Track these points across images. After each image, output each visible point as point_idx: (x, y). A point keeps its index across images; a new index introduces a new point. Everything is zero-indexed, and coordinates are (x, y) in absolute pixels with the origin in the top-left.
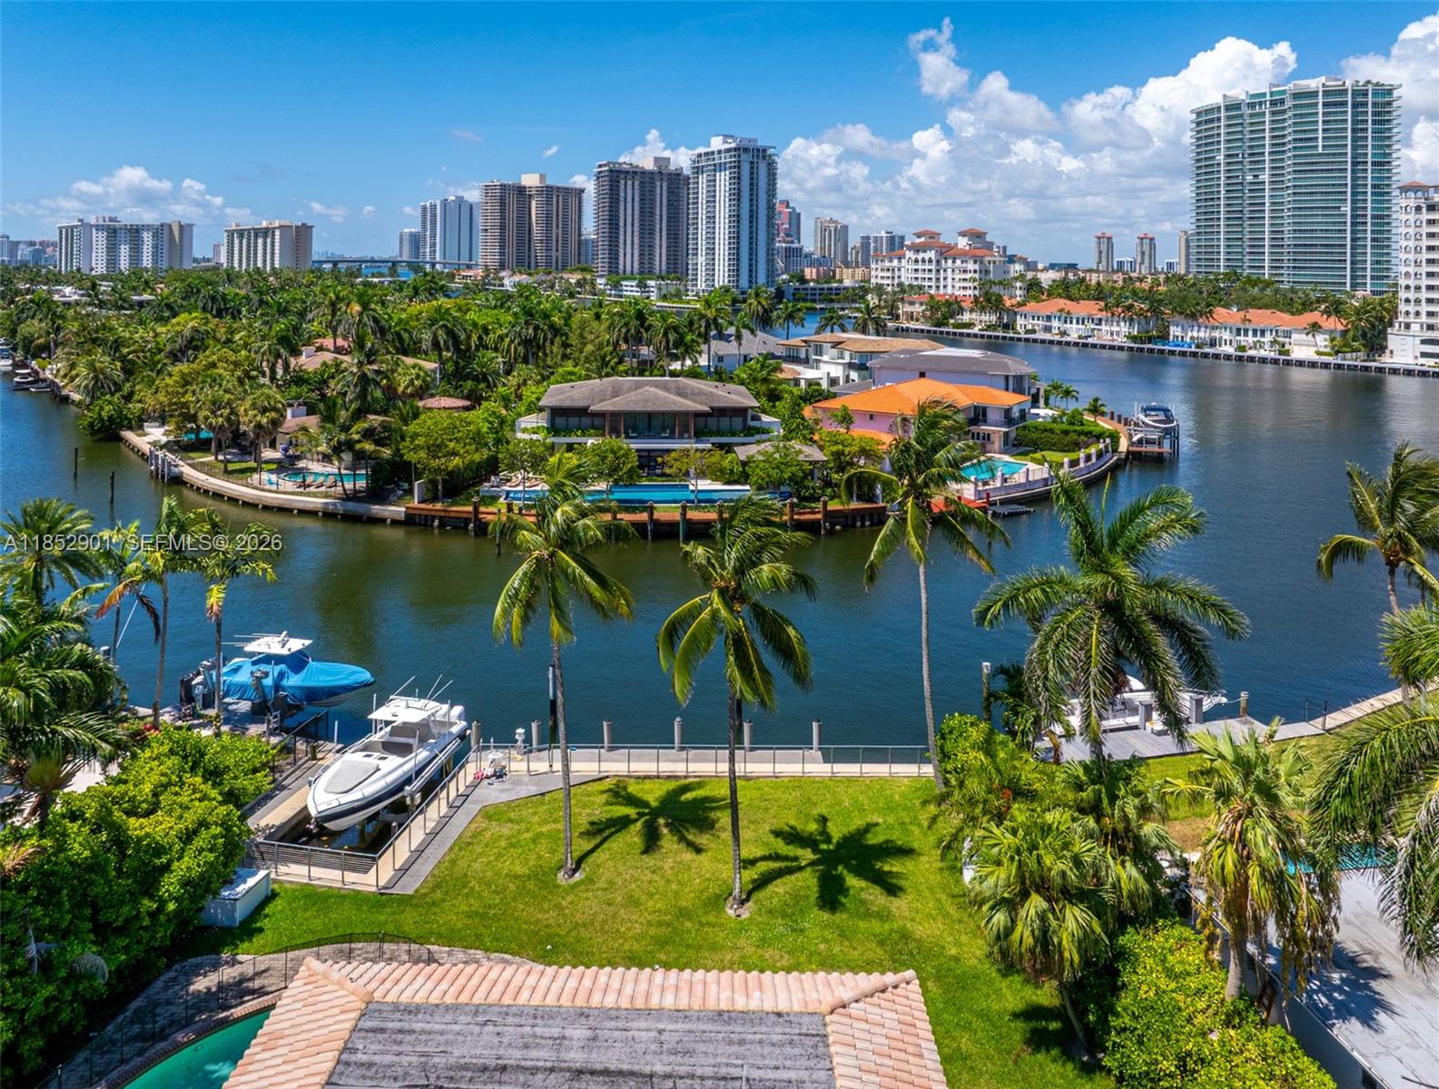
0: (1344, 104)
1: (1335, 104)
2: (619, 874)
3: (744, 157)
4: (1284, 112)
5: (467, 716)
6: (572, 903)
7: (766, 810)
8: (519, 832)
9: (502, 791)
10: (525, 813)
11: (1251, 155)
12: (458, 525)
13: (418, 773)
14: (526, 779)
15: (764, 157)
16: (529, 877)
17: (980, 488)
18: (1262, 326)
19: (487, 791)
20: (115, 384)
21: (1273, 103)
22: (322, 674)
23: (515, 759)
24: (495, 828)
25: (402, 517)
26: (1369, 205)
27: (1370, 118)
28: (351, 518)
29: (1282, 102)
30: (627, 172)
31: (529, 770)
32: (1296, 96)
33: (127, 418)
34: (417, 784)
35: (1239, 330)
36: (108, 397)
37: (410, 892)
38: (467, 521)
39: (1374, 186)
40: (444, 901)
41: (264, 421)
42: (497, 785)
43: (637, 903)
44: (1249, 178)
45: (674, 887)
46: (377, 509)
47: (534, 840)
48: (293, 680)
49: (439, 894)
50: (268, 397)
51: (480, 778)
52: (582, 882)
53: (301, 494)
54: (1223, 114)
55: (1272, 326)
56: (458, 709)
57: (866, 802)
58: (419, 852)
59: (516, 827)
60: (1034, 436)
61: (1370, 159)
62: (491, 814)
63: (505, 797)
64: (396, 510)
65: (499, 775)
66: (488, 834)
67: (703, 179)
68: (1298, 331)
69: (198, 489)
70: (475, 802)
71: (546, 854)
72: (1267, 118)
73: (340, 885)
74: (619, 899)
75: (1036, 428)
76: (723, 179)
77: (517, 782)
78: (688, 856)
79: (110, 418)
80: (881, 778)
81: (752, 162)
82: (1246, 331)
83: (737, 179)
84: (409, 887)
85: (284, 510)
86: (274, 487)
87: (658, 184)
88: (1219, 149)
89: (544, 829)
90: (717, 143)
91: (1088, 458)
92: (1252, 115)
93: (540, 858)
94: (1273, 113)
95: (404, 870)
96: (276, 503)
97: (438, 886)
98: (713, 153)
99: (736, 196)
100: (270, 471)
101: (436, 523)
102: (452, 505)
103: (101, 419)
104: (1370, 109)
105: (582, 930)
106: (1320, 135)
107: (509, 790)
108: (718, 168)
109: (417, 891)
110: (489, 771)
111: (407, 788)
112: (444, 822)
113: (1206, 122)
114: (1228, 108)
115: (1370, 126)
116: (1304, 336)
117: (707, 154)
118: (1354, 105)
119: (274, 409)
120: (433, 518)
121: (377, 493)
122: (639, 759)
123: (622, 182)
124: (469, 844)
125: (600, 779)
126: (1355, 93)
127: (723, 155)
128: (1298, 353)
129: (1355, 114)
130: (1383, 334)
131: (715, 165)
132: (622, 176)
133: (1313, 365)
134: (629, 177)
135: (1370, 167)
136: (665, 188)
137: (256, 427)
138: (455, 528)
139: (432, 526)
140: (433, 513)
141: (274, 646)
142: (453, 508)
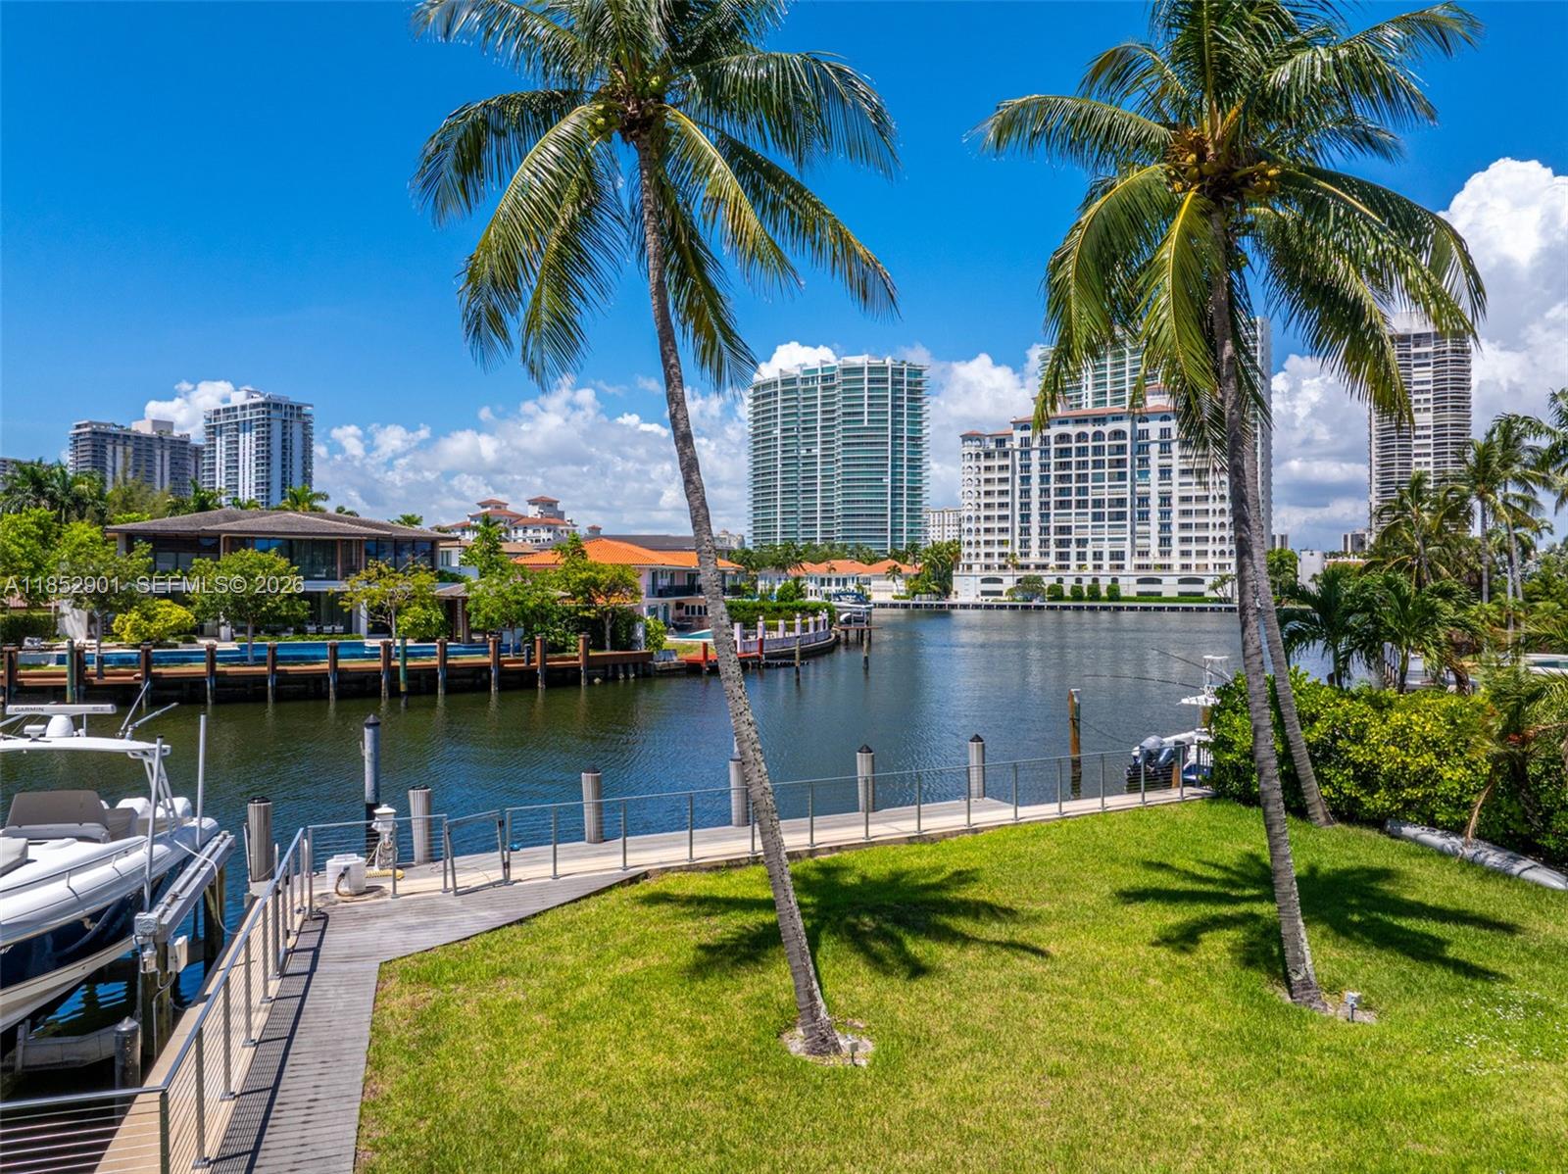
0: (885, 381)
1: (878, 381)
3: (274, 413)
4: (833, 388)
8: (557, 990)
10: (524, 957)
11: (805, 429)
15: (299, 416)
18: (844, 575)
21: (825, 379)
24: (475, 996)
26: (905, 477)
27: (905, 395)
29: (832, 378)
30: (117, 436)
32: (846, 371)
35: (823, 580)
39: (909, 460)
44: (803, 452)
54: (779, 389)
55: (853, 574)
59: (536, 984)
60: (745, 615)
66: (467, 1012)
67: (221, 442)
68: (879, 577)
72: (819, 393)
74: (1059, 1058)
75: (744, 608)
76: (248, 442)
81: (284, 421)
82: (830, 580)
83: (265, 439)
87: (158, 452)
88: (775, 424)
91: (816, 625)
92: (805, 391)
94: (824, 389)
95: (247, 1156)
98: (235, 409)
99: (264, 459)
104: (905, 387)
106: (866, 409)
108: (245, 427)
111: (138, 918)
112: (292, 1008)
113: (764, 396)
114: (784, 382)
115: (905, 403)
116: (883, 583)
117: (226, 410)
118: (894, 383)
123: (110, 448)
125: (634, 880)
126: (894, 371)
127: (248, 412)
128: (877, 598)
129: (894, 391)
130: (948, 577)
131: (237, 423)
132: (109, 440)
133: (894, 606)
134: (119, 442)
135: (905, 441)
136: (167, 458)
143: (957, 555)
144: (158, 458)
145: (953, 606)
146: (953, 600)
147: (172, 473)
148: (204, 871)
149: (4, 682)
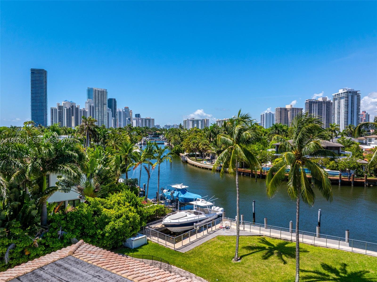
2: (254, 264)
3: (349, 94)
5: (224, 211)
6: (232, 269)
7: (320, 257)
8: (225, 244)
9: (227, 232)
10: (230, 240)
12: (248, 175)
13: (200, 221)
15: (356, 94)
16: (222, 257)
19: (221, 231)
20: (179, 143)
22: (189, 195)
23: (234, 225)
24: (219, 242)
30: (314, 102)
33: (181, 150)
34: (199, 224)
36: (177, 145)
37: (184, 252)
38: (250, 174)
40: (192, 257)
41: (204, 147)
43: (256, 275)
45: (272, 273)
47: (229, 248)
48: (182, 196)
49: (192, 255)
50: (205, 142)
51: (221, 228)
52: (239, 263)
56: (221, 209)
58: (193, 242)
62: (219, 237)
63: (226, 234)
65: (227, 228)
66: (215, 243)
67: (336, 102)
69: (190, 164)
70: (216, 234)
71: (231, 252)
73: (165, 245)
74: (250, 272)
76: (343, 102)
77: (232, 231)
78: (282, 264)
81: (352, 96)
83: (347, 101)
84: (183, 251)
85: (207, 169)
86: (205, 164)
87: (323, 105)
90: (341, 91)
93: (228, 253)
95: (185, 246)
96: (204, 167)
97: (192, 253)
99: (347, 106)
100: (206, 161)
101: (242, 174)
105: (232, 278)
107: (228, 233)
108: (342, 98)
109: (186, 252)
110: (224, 226)
111: (195, 224)
112: (204, 237)
117: (338, 94)
119: (207, 145)
122: (276, 232)
123: (313, 105)
124: (208, 244)
125: (260, 236)
127: (343, 94)
131: (340, 97)
132: (313, 103)
134: (315, 103)
136: (325, 106)
137: (202, 149)
138: (247, 175)
139: (241, 174)
140: (241, 171)
141: (179, 186)
142: (247, 170)
144: (323, 106)
147: (326, 109)
148: (208, 220)
149: (250, 172)
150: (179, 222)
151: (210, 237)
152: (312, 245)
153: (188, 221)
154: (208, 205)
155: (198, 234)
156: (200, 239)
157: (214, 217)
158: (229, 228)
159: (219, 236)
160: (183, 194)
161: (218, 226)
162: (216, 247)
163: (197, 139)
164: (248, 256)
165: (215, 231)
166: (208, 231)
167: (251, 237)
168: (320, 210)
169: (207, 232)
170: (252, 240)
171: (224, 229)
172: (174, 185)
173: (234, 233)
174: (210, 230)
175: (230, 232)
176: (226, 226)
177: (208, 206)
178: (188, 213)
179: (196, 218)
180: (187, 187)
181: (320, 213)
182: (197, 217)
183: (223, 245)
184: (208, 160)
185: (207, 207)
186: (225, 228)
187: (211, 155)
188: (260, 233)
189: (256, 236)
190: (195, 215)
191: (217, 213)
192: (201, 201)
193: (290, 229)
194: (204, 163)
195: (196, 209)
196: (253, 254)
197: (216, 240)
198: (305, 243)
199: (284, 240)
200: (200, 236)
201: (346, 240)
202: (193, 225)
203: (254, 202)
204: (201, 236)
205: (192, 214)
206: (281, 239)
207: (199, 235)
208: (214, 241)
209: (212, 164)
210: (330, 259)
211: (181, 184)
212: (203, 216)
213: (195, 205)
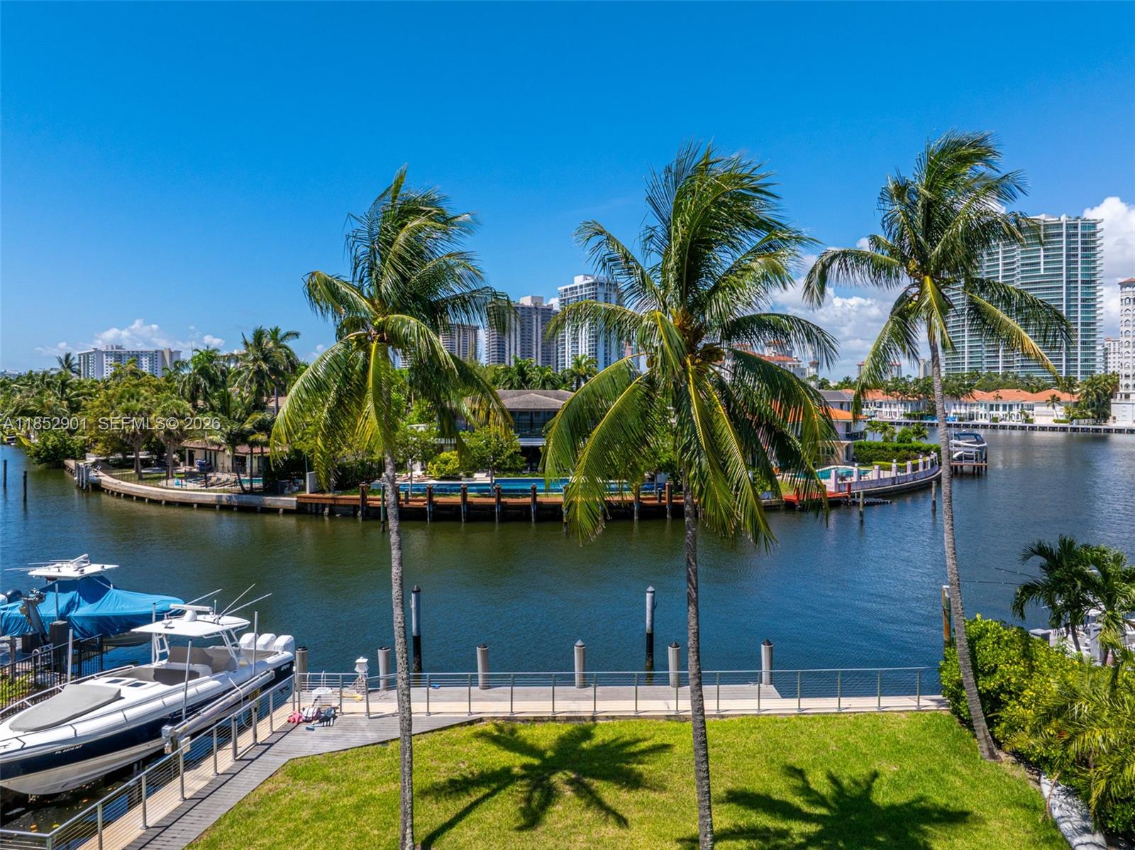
0: (1060, 235)
1: (1053, 236)
3: (600, 289)
8: (336, 796)
9: (326, 738)
10: (351, 768)
12: (349, 512)
13: (193, 709)
14: (363, 724)
17: (840, 482)
18: (1010, 402)
19: (301, 738)
22: (118, 603)
23: (352, 699)
24: (301, 791)
25: (294, 506)
26: (1079, 315)
27: (1080, 246)
28: (245, 509)
31: (368, 713)
33: (70, 449)
34: (188, 724)
35: (992, 407)
38: (356, 508)
39: (1083, 300)
42: (320, 730)
46: (270, 501)
47: (358, 809)
50: (178, 406)
51: (295, 722)
53: (201, 491)
55: (1018, 401)
56: (284, 639)
57: (861, 744)
59: (333, 788)
60: (870, 453)
61: (1080, 279)
62: (297, 770)
63: (327, 747)
64: (289, 501)
65: (325, 718)
66: (285, 800)
68: (1041, 404)
69: (113, 492)
70: (279, 754)
75: (870, 447)
77: (350, 727)
78: (610, 830)
79: (55, 448)
80: (869, 714)
81: (606, 294)
82: (998, 406)
85: (185, 505)
87: (535, 317)
89: (377, 792)
90: (578, 281)
91: (925, 464)
96: (177, 498)
98: (576, 288)
100: (181, 478)
101: (327, 510)
102: (341, 494)
103: (47, 450)
104: (1080, 239)
106: (1042, 260)
107: (335, 737)
110: (310, 712)
111: (167, 728)
112: (223, 781)
115: (1080, 252)
116: (1045, 408)
117: (571, 289)
118: (1069, 236)
120: (324, 506)
121: (273, 488)
124: (249, 814)
125: (471, 723)
126: (1068, 226)
128: (1039, 421)
129: (1068, 243)
130: (1107, 405)
133: (1053, 429)
135: (1079, 285)
137: (165, 433)
138: (345, 515)
139: (322, 514)
140: (324, 501)
141: (68, 570)
142: (344, 496)
143: (1116, 386)
145: (1109, 431)
146: (1111, 424)
148: (231, 697)
149: (359, 503)
150: (76, 738)
151: (252, 777)
152: (668, 718)
153: (127, 722)
154: (226, 627)
155: (186, 774)
156: (200, 798)
157: (261, 678)
158: (335, 717)
159: (296, 763)
160: (90, 603)
161: (281, 716)
162: (290, 820)
163: (142, 399)
164: (454, 830)
165: (271, 745)
166: (239, 751)
167: (437, 737)
168: (650, 589)
169: (235, 755)
170: (448, 748)
171: (310, 725)
172: (41, 566)
173: (359, 734)
174: (245, 740)
175: (340, 732)
176: (319, 711)
177: (228, 632)
178: (128, 680)
179: (168, 700)
180: (107, 567)
181: (653, 598)
182: (175, 696)
183: (327, 804)
184: (190, 476)
185: (225, 637)
186: (314, 718)
187: (199, 457)
188: (470, 713)
189: (458, 729)
190: (162, 688)
191: (270, 660)
192: (189, 614)
193: (577, 671)
194: (177, 487)
195: (163, 656)
196: (474, 815)
197: (283, 786)
198: (646, 717)
199: (568, 719)
200: (201, 785)
201: (765, 677)
202: (159, 735)
203: (417, 592)
204: (206, 783)
205: (150, 684)
206: (554, 719)
207: (195, 781)
208: (274, 797)
209: (207, 486)
210: (754, 757)
211: (81, 558)
212: (206, 684)
213: (161, 640)
